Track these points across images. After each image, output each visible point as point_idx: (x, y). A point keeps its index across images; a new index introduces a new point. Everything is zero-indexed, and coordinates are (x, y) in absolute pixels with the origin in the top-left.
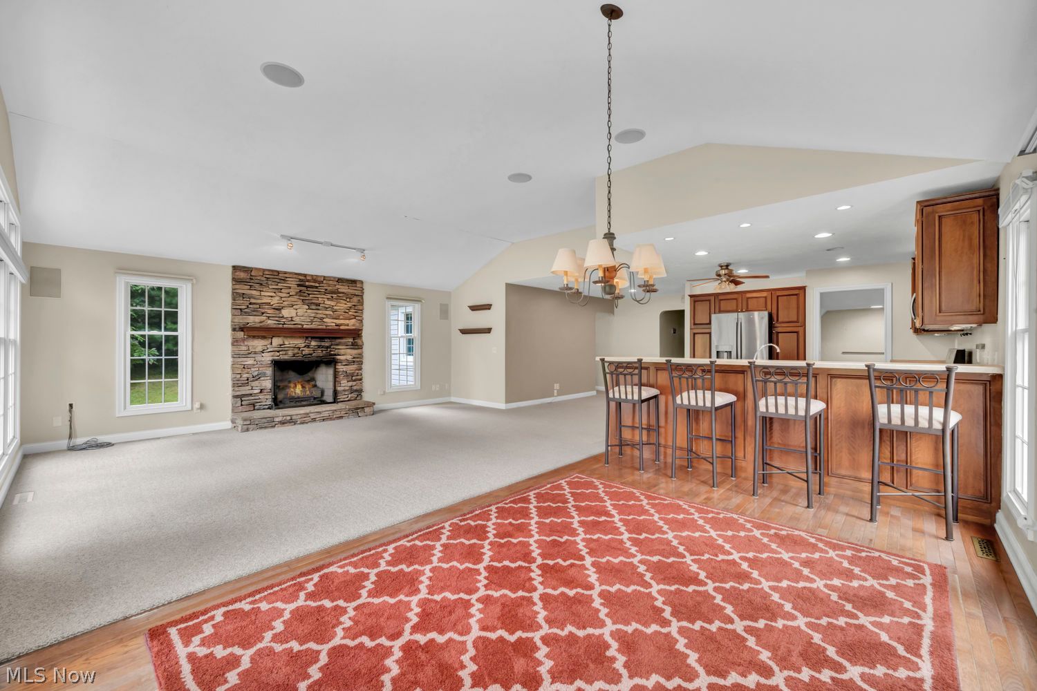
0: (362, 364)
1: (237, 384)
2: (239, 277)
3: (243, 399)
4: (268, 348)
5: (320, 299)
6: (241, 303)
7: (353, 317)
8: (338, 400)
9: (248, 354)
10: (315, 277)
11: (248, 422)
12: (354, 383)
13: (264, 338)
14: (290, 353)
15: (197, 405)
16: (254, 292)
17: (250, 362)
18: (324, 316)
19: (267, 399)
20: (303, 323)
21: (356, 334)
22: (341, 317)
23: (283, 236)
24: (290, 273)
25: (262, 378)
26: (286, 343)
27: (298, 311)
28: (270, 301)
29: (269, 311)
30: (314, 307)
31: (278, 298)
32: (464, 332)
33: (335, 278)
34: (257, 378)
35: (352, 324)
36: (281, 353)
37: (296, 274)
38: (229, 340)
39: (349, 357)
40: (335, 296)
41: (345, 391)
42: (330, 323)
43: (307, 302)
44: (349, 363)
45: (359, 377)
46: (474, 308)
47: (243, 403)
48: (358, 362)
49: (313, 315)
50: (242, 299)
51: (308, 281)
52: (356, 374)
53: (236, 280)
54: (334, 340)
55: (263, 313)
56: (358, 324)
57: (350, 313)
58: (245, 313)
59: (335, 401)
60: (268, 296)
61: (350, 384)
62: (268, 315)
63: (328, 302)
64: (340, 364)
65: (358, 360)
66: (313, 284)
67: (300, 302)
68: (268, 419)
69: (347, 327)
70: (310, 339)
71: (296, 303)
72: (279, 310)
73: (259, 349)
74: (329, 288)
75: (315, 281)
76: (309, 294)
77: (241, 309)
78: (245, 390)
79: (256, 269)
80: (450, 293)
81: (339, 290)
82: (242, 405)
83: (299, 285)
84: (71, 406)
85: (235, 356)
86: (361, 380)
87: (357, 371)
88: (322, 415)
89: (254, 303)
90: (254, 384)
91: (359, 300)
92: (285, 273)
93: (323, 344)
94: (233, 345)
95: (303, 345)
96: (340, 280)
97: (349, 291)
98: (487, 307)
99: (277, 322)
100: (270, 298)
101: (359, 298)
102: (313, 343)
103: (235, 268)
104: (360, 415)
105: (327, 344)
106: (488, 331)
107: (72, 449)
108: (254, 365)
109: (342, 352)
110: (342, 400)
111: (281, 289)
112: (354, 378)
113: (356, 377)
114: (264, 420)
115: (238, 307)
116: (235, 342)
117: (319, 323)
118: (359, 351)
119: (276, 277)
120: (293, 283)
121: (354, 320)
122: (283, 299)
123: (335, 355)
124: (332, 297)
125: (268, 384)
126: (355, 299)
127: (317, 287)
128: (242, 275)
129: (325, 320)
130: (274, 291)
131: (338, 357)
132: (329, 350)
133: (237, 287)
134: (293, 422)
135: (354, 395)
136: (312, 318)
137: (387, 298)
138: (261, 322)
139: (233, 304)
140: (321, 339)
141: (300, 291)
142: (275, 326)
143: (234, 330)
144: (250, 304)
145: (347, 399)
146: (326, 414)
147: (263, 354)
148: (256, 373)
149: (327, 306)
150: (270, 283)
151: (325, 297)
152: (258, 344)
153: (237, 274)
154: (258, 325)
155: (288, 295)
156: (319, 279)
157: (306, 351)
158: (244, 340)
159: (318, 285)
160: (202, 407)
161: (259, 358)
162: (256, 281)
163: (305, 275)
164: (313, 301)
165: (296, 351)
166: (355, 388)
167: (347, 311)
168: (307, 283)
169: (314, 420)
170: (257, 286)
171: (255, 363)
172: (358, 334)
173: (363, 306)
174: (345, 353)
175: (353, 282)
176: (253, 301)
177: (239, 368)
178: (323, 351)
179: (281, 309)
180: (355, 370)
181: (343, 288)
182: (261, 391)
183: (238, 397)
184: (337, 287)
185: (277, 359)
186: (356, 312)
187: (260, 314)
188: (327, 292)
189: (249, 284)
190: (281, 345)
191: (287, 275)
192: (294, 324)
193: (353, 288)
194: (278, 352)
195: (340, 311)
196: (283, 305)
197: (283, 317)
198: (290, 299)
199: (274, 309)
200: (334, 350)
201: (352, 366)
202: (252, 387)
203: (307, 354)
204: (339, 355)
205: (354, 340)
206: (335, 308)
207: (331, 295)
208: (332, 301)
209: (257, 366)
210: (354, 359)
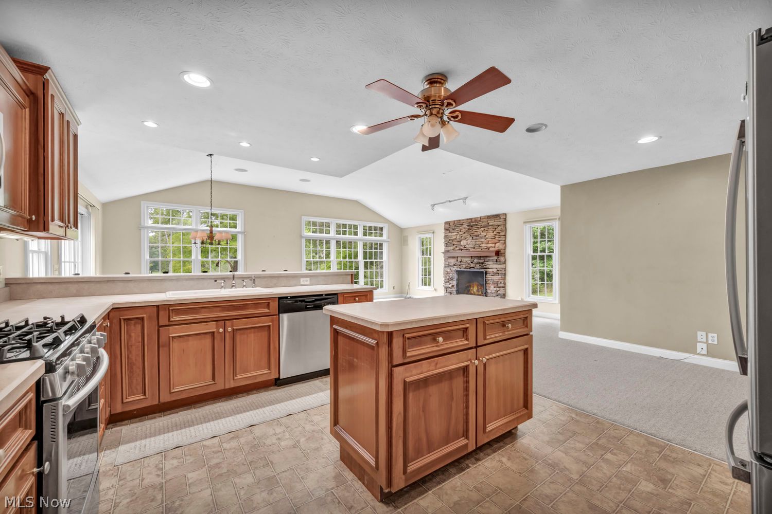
0: (505, 275)
1: (445, 281)
4: (456, 264)
5: (478, 232)
6: (448, 242)
7: (499, 241)
9: (449, 267)
10: (476, 219)
12: (498, 289)
13: (454, 258)
14: (464, 266)
16: (450, 234)
18: (480, 243)
20: (470, 248)
22: (489, 242)
23: (431, 205)
24: (465, 220)
25: (453, 280)
26: (463, 260)
27: (468, 241)
28: (455, 238)
29: (456, 243)
30: (474, 238)
33: (487, 216)
34: (451, 279)
35: (499, 246)
37: (467, 219)
38: (443, 259)
39: (495, 270)
40: (486, 228)
41: (492, 293)
42: (484, 247)
43: (471, 235)
44: (495, 274)
45: (503, 285)
48: (501, 273)
49: (475, 243)
50: (446, 238)
51: (472, 222)
52: (499, 283)
53: (446, 230)
54: (486, 258)
55: (454, 244)
57: (496, 239)
58: (448, 245)
60: (454, 235)
61: (495, 289)
62: (456, 245)
63: (482, 233)
64: (488, 274)
66: (474, 224)
67: (469, 236)
69: (493, 249)
70: (473, 258)
71: (467, 237)
73: (452, 264)
74: (483, 224)
75: (475, 221)
76: (472, 230)
78: (448, 285)
79: (451, 221)
81: (490, 224)
82: (446, 292)
83: (468, 226)
84: (409, 283)
85: (445, 267)
86: (504, 287)
87: (500, 281)
90: (450, 282)
91: (502, 229)
92: (463, 220)
93: (479, 261)
94: (444, 262)
95: (470, 261)
96: (489, 217)
97: (495, 223)
99: (459, 249)
100: (456, 236)
101: (503, 227)
102: (475, 260)
103: (446, 223)
105: (482, 261)
109: (490, 266)
111: (460, 230)
112: (499, 285)
113: (501, 285)
116: (445, 260)
117: (477, 248)
118: (503, 266)
119: (458, 224)
121: (500, 244)
122: (461, 235)
123: (486, 268)
125: (455, 282)
126: (500, 228)
127: (476, 225)
129: (481, 245)
130: (458, 231)
131: (488, 270)
132: (483, 264)
133: (446, 232)
136: (474, 245)
137: (525, 223)
138: (453, 249)
139: (444, 241)
140: (479, 257)
141: (469, 229)
142: (458, 251)
143: (445, 254)
144: (450, 240)
147: (454, 267)
148: (451, 277)
149: (482, 236)
150: (456, 227)
151: (481, 230)
152: (453, 261)
153: (446, 226)
155: (463, 233)
156: (478, 219)
157: (472, 265)
158: (447, 259)
159: (477, 223)
161: (452, 268)
162: (451, 228)
163: (471, 219)
164: (474, 234)
165: (467, 265)
166: (499, 292)
167: (494, 237)
168: (472, 224)
170: (452, 230)
171: (450, 271)
172: (498, 253)
173: (506, 232)
174: (493, 267)
175: (497, 216)
176: (450, 238)
177: (446, 273)
178: (480, 265)
179: (461, 241)
180: (499, 279)
181: (491, 222)
182: (453, 286)
183: (446, 288)
184: (489, 222)
185: (459, 269)
186: (499, 238)
187: (452, 245)
188: (481, 227)
189: (449, 230)
190: (461, 262)
191: (463, 222)
192: (466, 249)
193: (497, 220)
194: (460, 265)
195: (489, 238)
196: (461, 239)
197: (461, 246)
198: (464, 235)
199: (458, 241)
200: (486, 265)
201: (497, 277)
202: (450, 284)
203: (472, 267)
204: (488, 268)
205: (498, 258)
206: (486, 236)
207: (483, 228)
208: (485, 232)
209: (451, 273)
210: (497, 272)
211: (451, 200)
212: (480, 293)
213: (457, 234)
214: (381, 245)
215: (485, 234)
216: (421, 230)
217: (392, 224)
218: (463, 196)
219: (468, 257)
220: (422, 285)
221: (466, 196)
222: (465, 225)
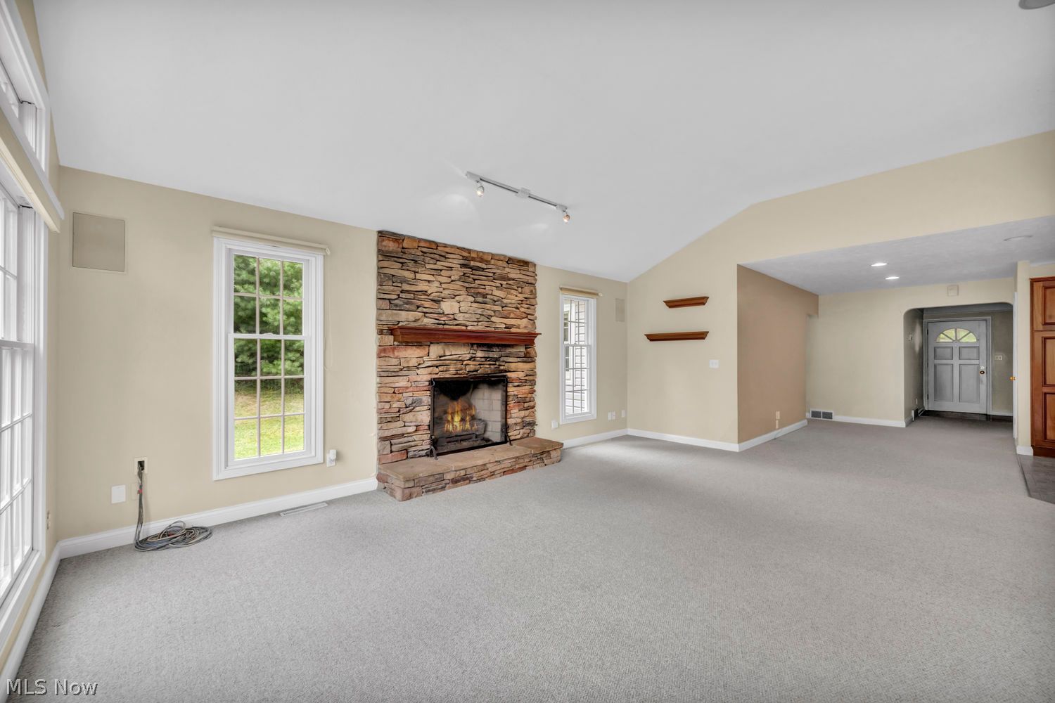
0: (535, 384)
1: (386, 418)
2: (387, 249)
3: (393, 442)
4: (424, 362)
5: (488, 288)
6: (397, 295)
7: (524, 315)
8: (510, 438)
9: (402, 371)
10: (481, 254)
11: (411, 484)
12: (526, 413)
13: (419, 345)
14: (452, 368)
15: (331, 455)
16: (407, 274)
17: (402, 382)
18: (493, 314)
19: (423, 441)
20: (467, 323)
21: (528, 340)
22: (512, 315)
23: (470, 174)
24: (452, 247)
25: (417, 409)
26: (447, 353)
27: (462, 304)
28: (427, 288)
29: (427, 304)
30: (480, 299)
31: (437, 284)
32: (653, 338)
33: (505, 256)
34: (410, 408)
35: (522, 326)
36: (441, 368)
37: (459, 248)
38: (373, 349)
39: (521, 375)
40: (504, 283)
41: (516, 424)
42: (499, 323)
43: (473, 291)
44: (522, 382)
45: (531, 404)
46: (672, 304)
47: (394, 448)
48: (530, 381)
49: (479, 311)
50: (391, 283)
51: (474, 259)
52: (528, 399)
53: (383, 254)
54: (503, 349)
55: (418, 307)
56: (530, 326)
57: (522, 310)
58: (396, 305)
59: (506, 440)
61: (523, 413)
62: (425, 310)
63: (497, 293)
64: (510, 385)
65: (530, 379)
66: (479, 264)
67: (463, 292)
68: (438, 476)
69: (518, 330)
70: (475, 347)
71: (458, 293)
72: (437, 302)
73: (414, 362)
74: (498, 272)
75: (482, 260)
76: (475, 280)
77: (389, 300)
78: (395, 429)
79: (409, 237)
80: (626, 284)
81: (510, 275)
82: (391, 452)
83: (463, 266)
84: (141, 464)
85: (383, 373)
86: (533, 407)
87: (530, 395)
89: (408, 292)
90: (408, 417)
91: (532, 291)
92: (446, 246)
93: (491, 355)
94: (379, 356)
95: (468, 356)
96: (510, 261)
97: (521, 276)
98: (701, 301)
99: (437, 321)
100: (427, 284)
101: (532, 288)
102: (480, 354)
103: (383, 235)
104: (546, 461)
105: (495, 355)
106: (701, 336)
107: (142, 544)
108: (407, 388)
109: (513, 366)
110: (513, 438)
111: (441, 270)
112: (526, 405)
113: (527, 403)
114: (431, 478)
115: (386, 296)
116: (383, 352)
117: (486, 324)
118: (531, 366)
119: (434, 251)
120: (454, 262)
121: (525, 320)
122: (443, 286)
123: (506, 371)
124: (502, 285)
125: (424, 417)
126: (527, 289)
127: (483, 270)
128: (391, 246)
129: (492, 319)
130: (433, 272)
131: (509, 374)
132: (498, 363)
133: (385, 264)
134: (467, 479)
135: (526, 430)
136: (478, 316)
137: (561, 289)
138: (415, 321)
139: (379, 292)
140: (489, 347)
141: (464, 274)
142: (433, 327)
143: (381, 332)
144: (402, 291)
145: (519, 437)
147: (418, 371)
148: (409, 401)
149: (496, 299)
150: (427, 260)
151: (493, 284)
152: (412, 355)
153: (384, 243)
154: (412, 325)
155: (449, 280)
156: (485, 257)
157: (472, 366)
158: (393, 349)
159: (484, 266)
160: (339, 457)
161: (413, 377)
162: (410, 257)
163: (469, 251)
164: (480, 290)
165: (459, 365)
166: (527, 419)
167: (519, 306)
168: (472, 263)
169: (493, 474)
170: (411, 264)
171: (409, 384)
173: (535, 299)
174: (517, 369)
175: (525, 263)
176: (406, 287)
177: (387, 393)
178: (490, 365)
179: (443, 300)
181: (514, 273)
182: (417, 428)
183: (388, 439)
184: (507, 270)
185: (437, 378)
186: (528, 308)
187: (414, 308)
188: (495, 277)
189: (401, 260)
190: (440, 357)
191: (447, 250)
192: (457, 325)
193: (525, 273)
194: (437, 367)
195: (510, 305)
196: (443, 295)
197: (443, 313)
198: (451, 286)
199: (432, 300)
200: (503, 364)
201: (524, 388)
202: (405, 422)
203: (472, 370)
204: (510, 371)
205: (526, 348)
206: (505, 301)
207: (500, 282)
208: (501, 290)
209: (411, 389)
210: (527, 378)
212: (468, 426)
213: (431, 278)
215: (502, 294)
219: (466, 345)
222: (455, 261)
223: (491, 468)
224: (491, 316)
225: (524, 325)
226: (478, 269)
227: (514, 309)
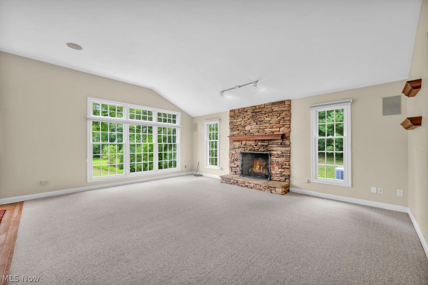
0: (290, 158)
1: (230, 162)
2: (231, 115)
3: (232, 169)
4: (240, 146)
5: (262, 118)
6: (233, 127)
7: (283, 125)
8: (273, 179)
9: (234, 149)
10: (260, 106)
12: (283, 170)
13: (238, 141)
14: (248, 148)
15: (221, 168)
16: (235, 120)
17: (234, 152)
18: (264, 127)
20: (254, 133)
22: (274, 127)
23: (220, 92)
24: (249, 107)
25: (238, 161)
26: (247, 143)
27: (252, 126)
28: (240, 123)
30: (259, 123)
31: (243, 121)
33: (270, 103)
34: (236, 160)
37: (251, 107)
39: (279, 153)
40: (270, 114)
41: (276, 174)
42: (268, 131)
43: (255, 121)
45: (288, 167)
48: (286, 156)
49: (259, 127)
50: (231, 124)
52: (284, 164)
53: (231, 117)
54: (270, 141)
55: (239, 129)
56: (286, 130)
57: (280, 123)
58: (233, 130)
60: (239, 121)
61: (280, 170)
63: (266, 119)
64: (273, 156)
65: (288, 156)
66: (258, 110)
67: (253, 122)
69: (278, 133)
70: (257, 141)
71: (251, 122)
72: (245, 127)
73: (237, 147)
75: (259, 108)
76: (256, 116)
78: (233, 165)
79: (236, 109)
81: (274, 110)
82: (232, 171)
83: (252, 113)
84: (199, 162)
85: (230, 149)
86: (289, 169)
87: (285, 163)
88: (250, 185)
89: (236, 125)
90: (236, 162)
91: (286, 114)
92: (247, 108)
93: (263, 144)
94: (230, 145)
95: (254, 145)
96: (273, 104)
97: (279, 109)
99: (244, 133)
100: (241, 122)
101: (287, 112)
102: (259, 144)
103: (231, 111)
105: (266, 144)
109: (275, 149)
110: (275, 179)
111: (245, 117)
112: (283, 167)
113: (286, 166)
116: (231, 143)
118: (287, 149)
119: (243, 111)
121: (284, 128)
122: (246, 121)
123: (270, 151)
124: (269, 115)
125: (240, 163)
127: (261, 112)
128: (232, 113)
129: (265, 130)
130: (242, 118)
131: (272, 152)
132: (267, 147)
133: (231, 119)
135: (283, 178)
136: (258, 130)
137: (311, 107)
138: (238, 134)
139: (230, 127)
141: (253, 115)
142: (242, 135)
144: (235, 126)
145: (278, 180)
146: (252, 185)
147: (239, 149)
148: (236, 158)
149: (266, 121)
150: (240, 114)
151: (265, 116)
152: (237, 144)
155: (247, 119)
156: (262, 106)
158: (233, 142)
159: (261, 110)
161: (237, 150)
162: (236, 115)
163: (255, 107)
164: (259, 120)
165: (251, 148)
166: (283, 173)
167: (278, 122)
168: (256, 111)
170: (236, 117)
171: (235, 153)
172: (283, 137)
173: (290, 117)
174: (277, 150)
175: (282, 102)
176: (235, 124)
177: (231, 155)
178: (264, 148)
179: (245, 126)
180: (284, 161)
181: (275, 109)
182: (238, 166)
183: (231, 167)
184: (273, 108)
185: (243, 151)
186: (284, 122)
187: (237, 130)
188: (265, 113)
189: (234, 117)
190: (245, 145)
191: (247, 109)
192: (250, 134)
193: (282, 106)
194: (244, 148)
195: (273, 123)
196: (245, 124)
197: (246, 130)
198: (248, 121)
199: (242, 127)
200: (270, 147)
201: (281, 159)
202: (235, 164)
203: (256, 149)
204: (273, 151)
205: (283, 141)
206: (271, 121)
207: (268, 114)
208: (269, 117)
209: (236, 154)
210: (282, 154)
211: (240, 85)
212: (261, 171)
213: (242, 120)
214: (174, 131)
215: (269, 119)
216: (208, 117)
217: (184, 113)
218: (255, 79)
219: (252, 140)
220: (210, 164)
221: (256, 80)
222: (250, 112)
223: (246, 184)
224: (264, 129)
225: (282, 130)
226: (258, 112)
227: (275, 124)
